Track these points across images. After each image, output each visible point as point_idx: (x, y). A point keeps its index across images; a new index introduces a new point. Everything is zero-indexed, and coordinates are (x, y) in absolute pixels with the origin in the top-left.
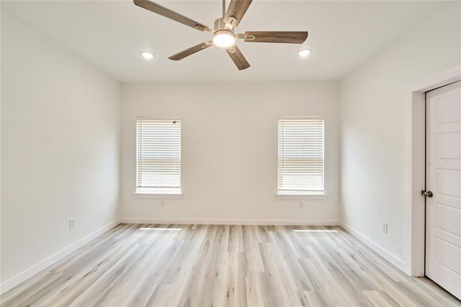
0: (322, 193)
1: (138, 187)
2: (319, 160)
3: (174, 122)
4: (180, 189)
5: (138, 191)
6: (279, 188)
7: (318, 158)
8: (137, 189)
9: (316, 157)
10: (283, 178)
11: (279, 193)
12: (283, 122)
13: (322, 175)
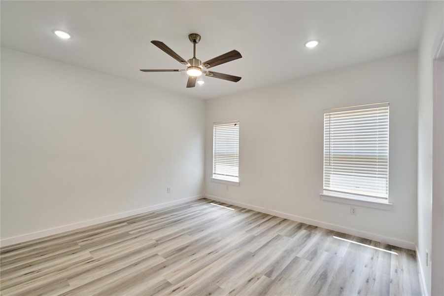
0: (386, 202)
1: (214, 174)
2: (381, 159)
3: (235, 125)
5: (214, 177)
6: (324, 188)
7: (379, 156)
8: (214, 175)
9: (377, 154)
10: (330, 177)
11: (325, 193)
12: (330, 115)
13: (386, 178)
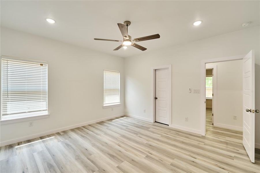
4: (47, 111)
